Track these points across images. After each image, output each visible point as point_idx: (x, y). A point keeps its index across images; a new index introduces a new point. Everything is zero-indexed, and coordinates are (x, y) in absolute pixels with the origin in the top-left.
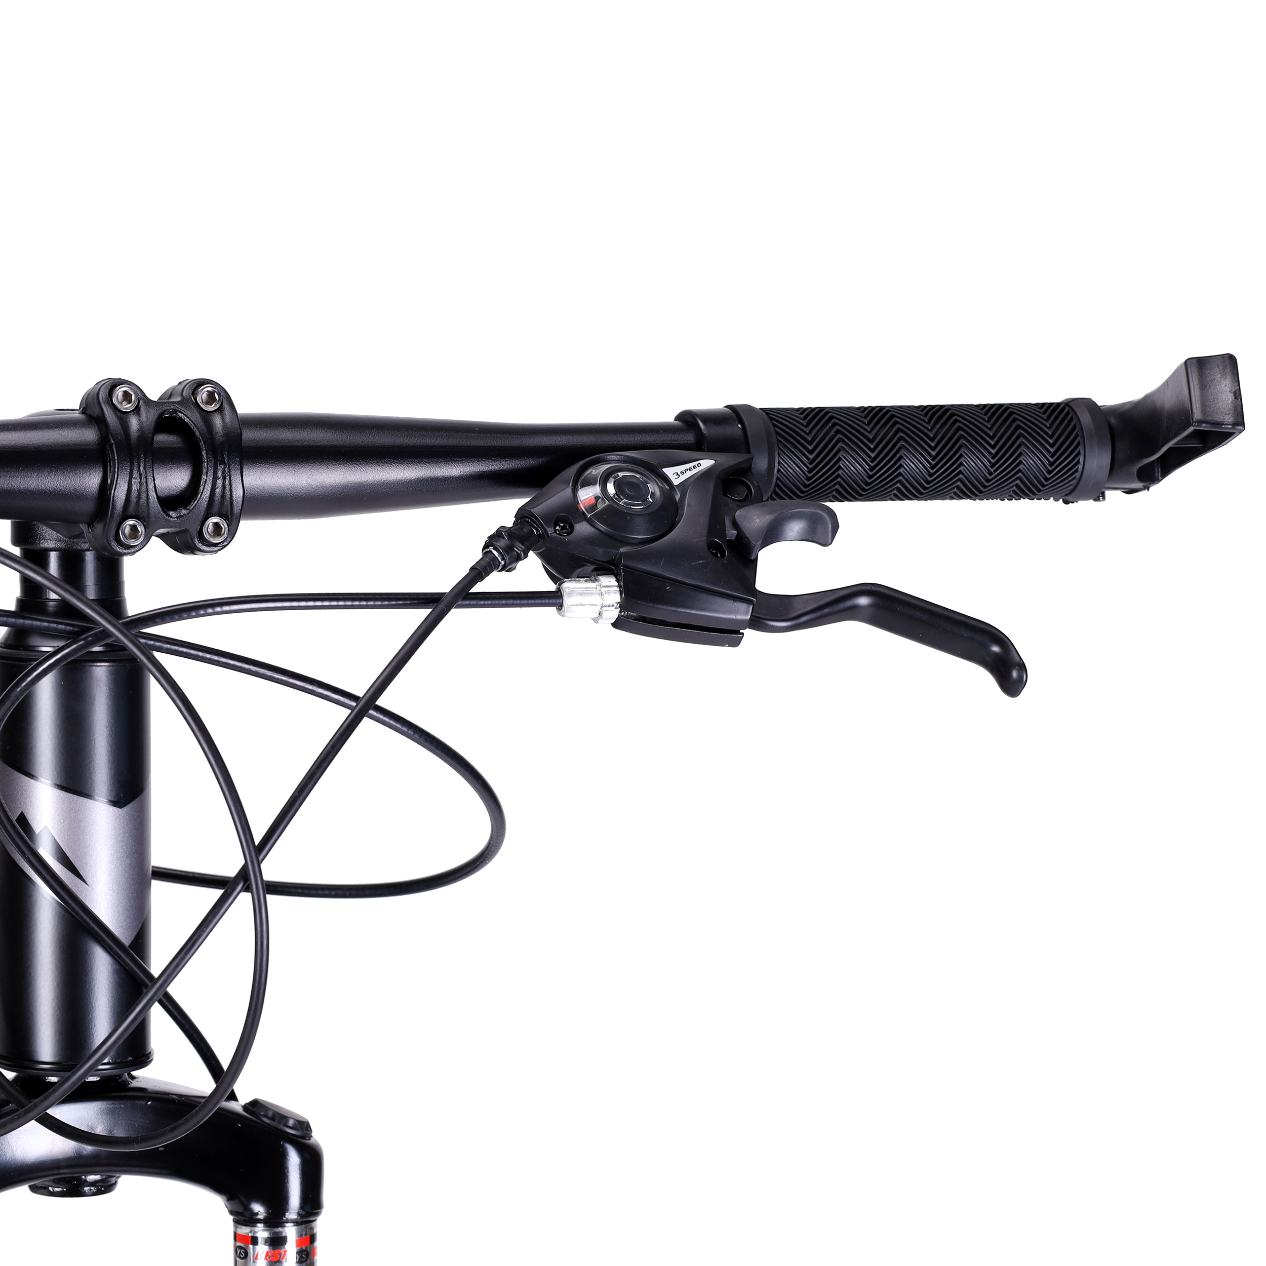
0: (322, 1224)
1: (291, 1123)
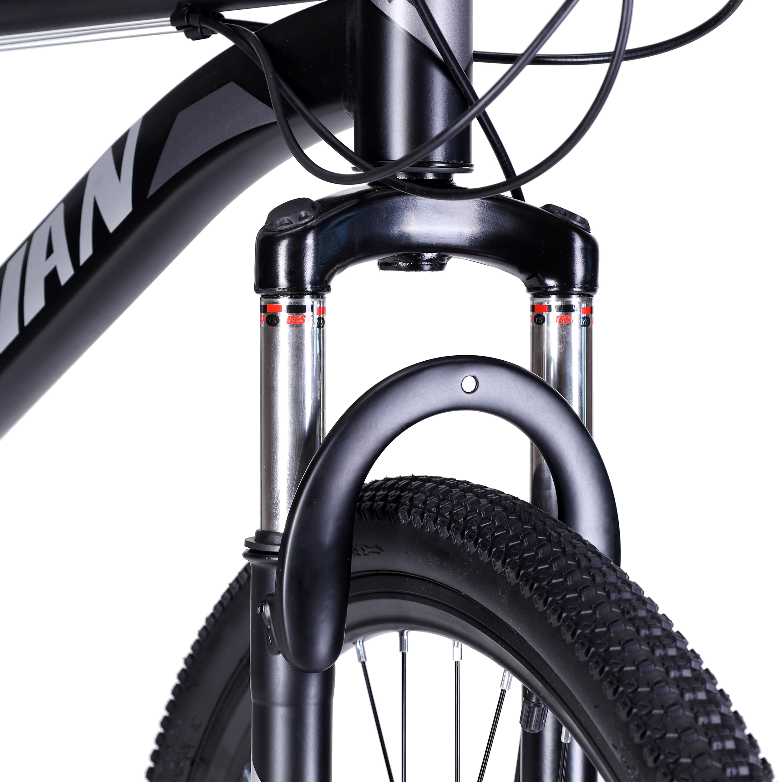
0: (597, 299)
1: (578, 219)
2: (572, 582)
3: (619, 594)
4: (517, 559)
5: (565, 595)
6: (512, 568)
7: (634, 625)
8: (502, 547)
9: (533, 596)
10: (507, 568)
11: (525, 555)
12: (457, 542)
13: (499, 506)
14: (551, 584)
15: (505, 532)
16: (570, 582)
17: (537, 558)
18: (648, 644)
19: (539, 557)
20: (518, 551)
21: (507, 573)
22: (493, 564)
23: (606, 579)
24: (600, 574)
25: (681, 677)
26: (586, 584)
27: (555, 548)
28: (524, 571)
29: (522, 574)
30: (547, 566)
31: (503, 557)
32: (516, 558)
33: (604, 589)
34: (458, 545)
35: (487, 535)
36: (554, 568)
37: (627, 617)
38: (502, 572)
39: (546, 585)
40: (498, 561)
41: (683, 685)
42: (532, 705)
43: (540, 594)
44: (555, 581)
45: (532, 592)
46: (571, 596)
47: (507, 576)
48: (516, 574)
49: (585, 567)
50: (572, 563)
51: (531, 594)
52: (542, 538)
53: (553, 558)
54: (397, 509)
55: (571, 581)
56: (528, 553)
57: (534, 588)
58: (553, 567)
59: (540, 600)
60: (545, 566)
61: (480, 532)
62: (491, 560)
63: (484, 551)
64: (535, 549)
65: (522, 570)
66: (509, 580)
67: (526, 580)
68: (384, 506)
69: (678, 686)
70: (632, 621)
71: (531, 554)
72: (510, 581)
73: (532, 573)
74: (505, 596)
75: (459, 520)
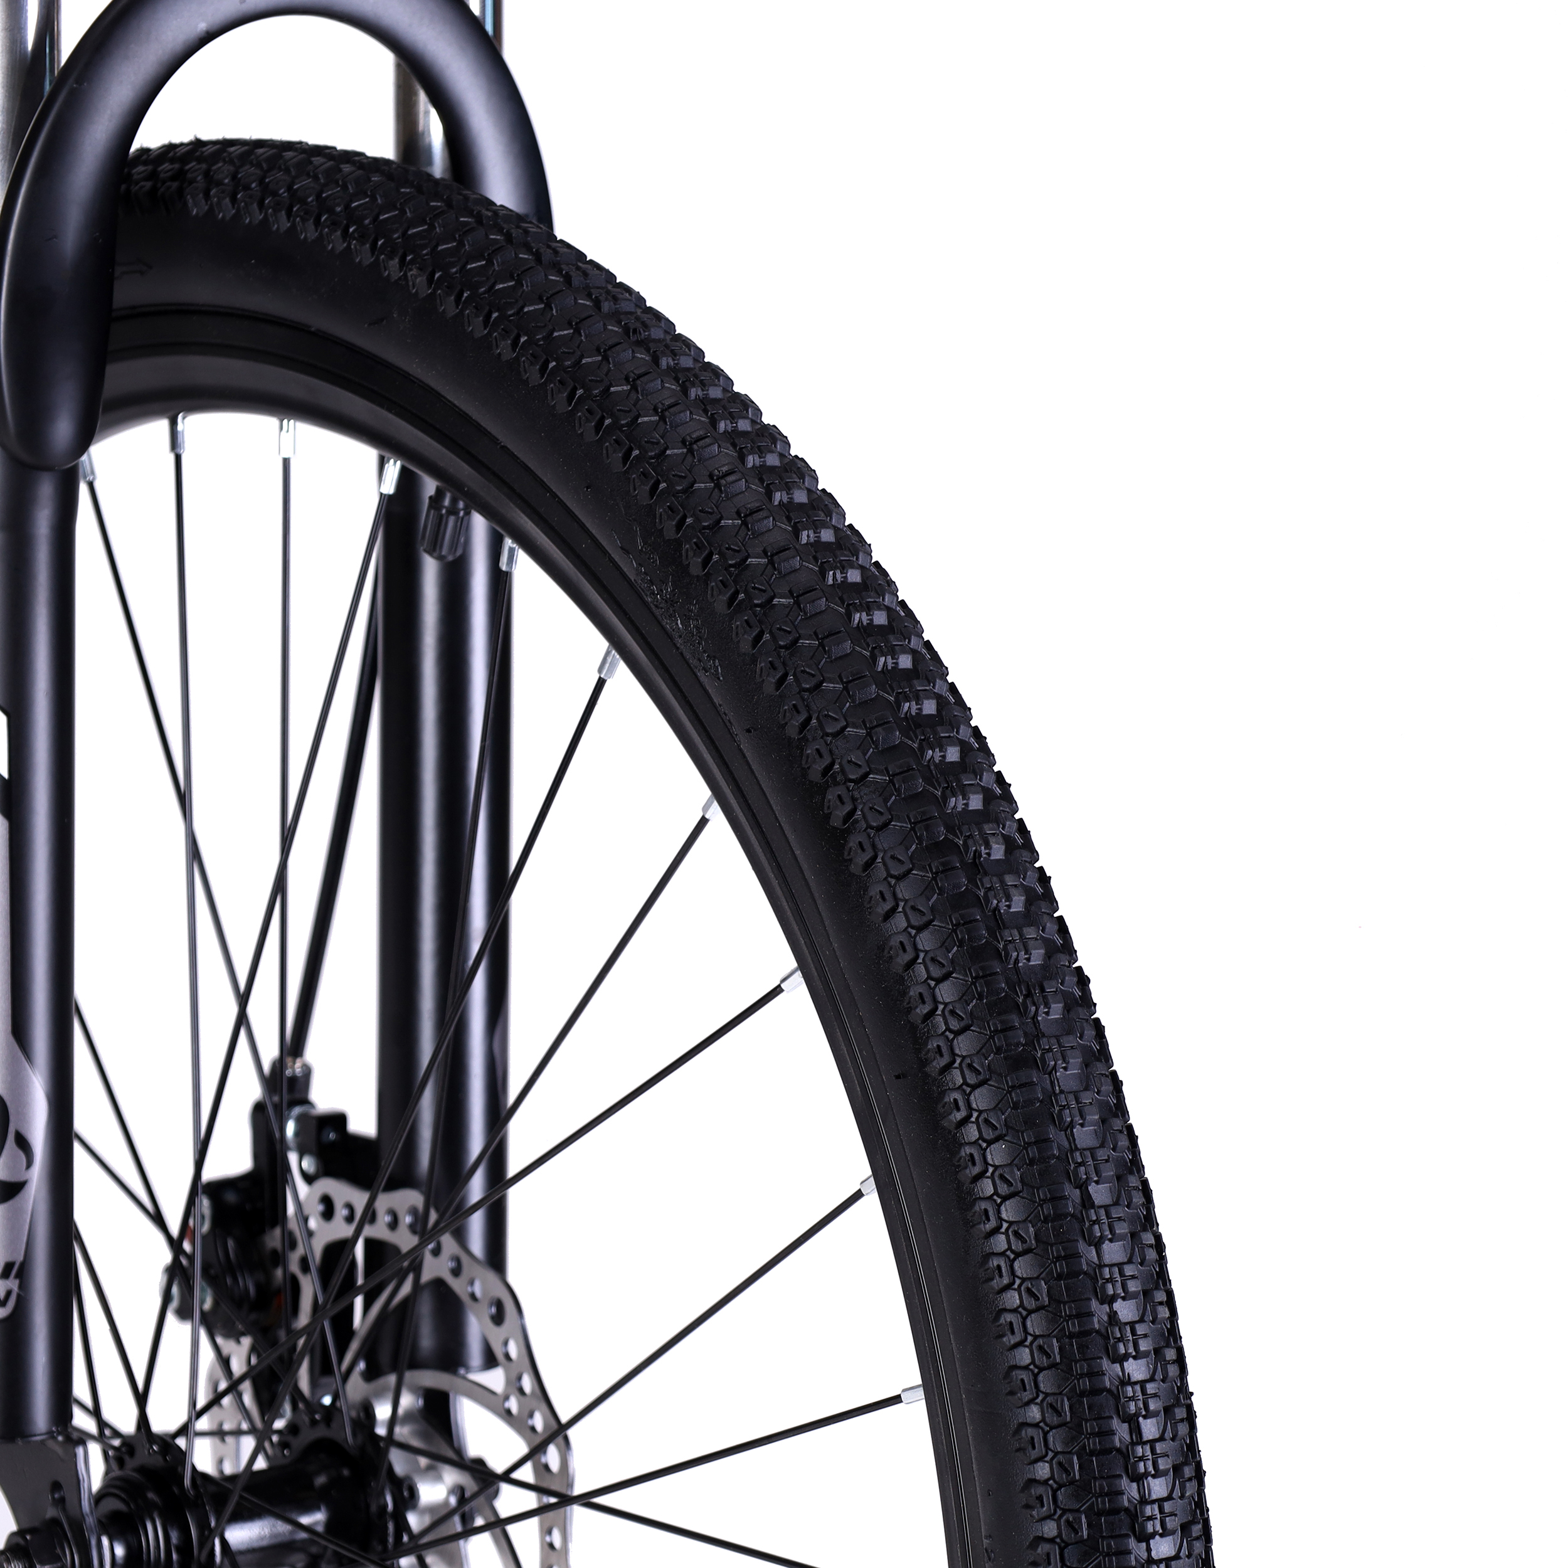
2: (531, 286)
3: (615, 304)
4: (426, 255)
5: (522, 307)
6: (420, 269)
7: (648, 350)
8: (396, 236)
9: (462, 311)
10: (411, 270)
11: (440, 248)
12: (308, 235)
13: (377, 174)
14: (493, 291)
15: (397, 212)
16: (527, 286)
17: (463, 251)
18: (677, 379)
19: (466, 250)
20: (427, 241)
21: (410, 278)
22: (382, 264)
23: (588, 281)
24: (578, 272)
25: (735, 431)
26: (559, 288)
27: (493, 235)
28: (440, 273)
29: (438, 278)
30: (484, 262)
31: (401, 252)
32: (424, 252)
33: (589, 295)
34: (309, 240)
35: (366, 219)
36: (496, 265)
37: (633, 338)
38: (400, 278)
39: (485, 293)
40: (392, 259)
41: (741, 442)
42: (444, 511)
43: (476, 307)
44: (501, 286)
45: (460, 307)
46: (531, 308)
47: (411, 283)
48: (427, 278)
49: (550, 263)
50: (526, 256)
51: (458, 311)
52: (466, 219)
53: (493, 249)
54: (180, 192)
55: (529, 284)
56: (446, 244)
57: (464, 299)
58: (494, 264)
59: (477, 316)
60: (479, 264)
61: (352, 216)
62: (377, 259)
63: (364, 244)
64: (457, 236)
65: (439, 272)
66: (414, 291)
67: (448, 287)
68: (154, 189)
69: (734, 445)
70: (644, 344)
71: (450, 245)
72: (416, 291)
73: (458, 275)
74: (406, 319)
75: (309, 197)
